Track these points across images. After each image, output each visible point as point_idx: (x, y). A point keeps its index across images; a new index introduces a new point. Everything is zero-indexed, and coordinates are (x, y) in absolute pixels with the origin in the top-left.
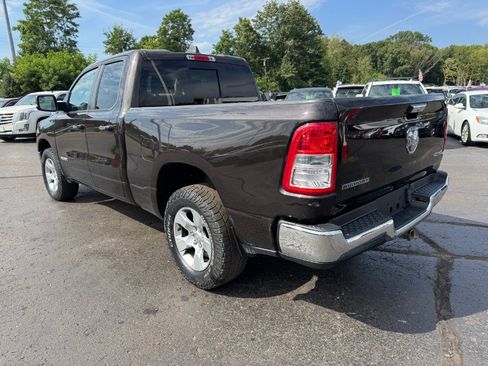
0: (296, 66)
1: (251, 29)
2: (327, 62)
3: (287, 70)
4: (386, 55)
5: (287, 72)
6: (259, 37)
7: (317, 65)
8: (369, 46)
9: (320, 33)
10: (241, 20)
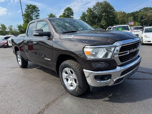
0: (106, 21)
1: (92, 11)
2: (117, 19)
3: (103, 22)
4: (139, 16)
5: (103, 23)
6: (94, 13)
7: (114, 21)
8: (132, 13)
9: (114, 10)
10: (88, 8)
